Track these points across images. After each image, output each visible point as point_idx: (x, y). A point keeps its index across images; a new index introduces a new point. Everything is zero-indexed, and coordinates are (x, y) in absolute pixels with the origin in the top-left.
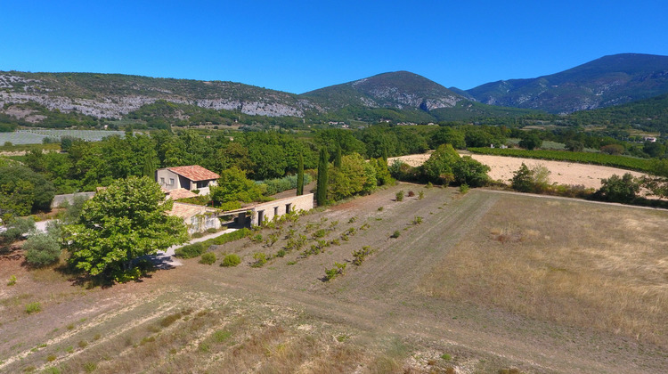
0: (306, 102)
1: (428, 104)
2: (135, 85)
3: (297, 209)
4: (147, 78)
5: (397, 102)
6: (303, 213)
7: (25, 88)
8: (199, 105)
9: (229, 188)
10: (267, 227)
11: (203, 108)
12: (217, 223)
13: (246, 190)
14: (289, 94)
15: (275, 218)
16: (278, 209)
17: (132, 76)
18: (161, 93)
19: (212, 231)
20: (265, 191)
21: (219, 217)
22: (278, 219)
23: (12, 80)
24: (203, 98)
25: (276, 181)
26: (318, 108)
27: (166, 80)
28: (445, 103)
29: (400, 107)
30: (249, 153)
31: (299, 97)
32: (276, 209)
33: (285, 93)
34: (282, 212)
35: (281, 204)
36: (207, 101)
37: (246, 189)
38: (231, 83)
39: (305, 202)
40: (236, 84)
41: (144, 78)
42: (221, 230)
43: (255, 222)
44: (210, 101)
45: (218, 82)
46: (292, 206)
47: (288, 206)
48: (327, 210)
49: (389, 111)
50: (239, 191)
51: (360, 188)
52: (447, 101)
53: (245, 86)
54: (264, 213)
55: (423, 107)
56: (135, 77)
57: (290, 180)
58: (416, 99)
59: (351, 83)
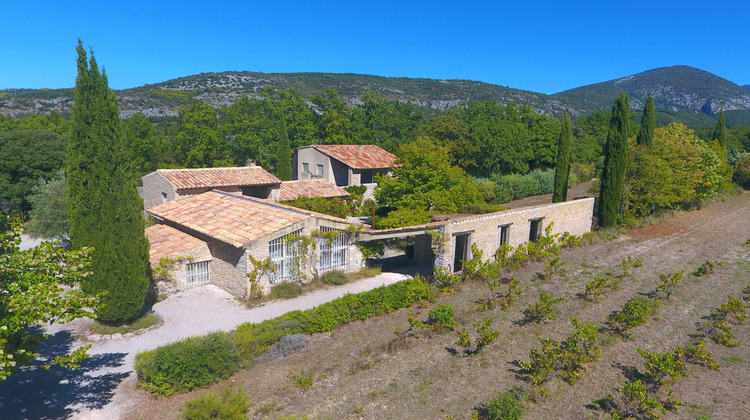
0: (556, 103)
1: (713, 106)
2: (366, 85)
3: (557, 231)
4: (379, 77)
5: (671, 104)
6: (570, 242)
7: (255, 88)
8: (433, 106)
9: (411, 181)
10: (478, 277)
11: (438, 112)
12: (355, 258)
13: (447, 188)
14: (537, 94)
15: (500, 253)
16: (512, 231)
17: (364, 75)
18: (393, 93)
19: (336, 279)
20: (491, 194)
21: (360, 244)
22: (509, 254)
23: (243, 81)
24: (438, 99)
25: (512, 178)
26: (571, 110)
27: (399, 79)
28: (736, 105)
29: (675, 109)
30: (471, 131)
31: (549, 97)
32: (504, 229)
33: (532, 93)
34: (519, 237)
35: (518, 219)
36: (442, 102)
37: (446, 184)
38: (469, 81)
39: (572, 217)
40: (476, 82)
41: (377, 77)
42: (362, 275)
43: (446, 261)
44: (446, 103)
45: (456, 81)
46: (545, 224)
47: (535, 224)
48: (622, 238)
49: (662, 114)
50: (431, 188)
51: (689, 193)
52: (740, 101)
53: (486, 85)
54: (474, 239)
55: (706, 109)
56: (366, 76)
57: (539, 177)
58: (697, 99)
59: (613, 81)
